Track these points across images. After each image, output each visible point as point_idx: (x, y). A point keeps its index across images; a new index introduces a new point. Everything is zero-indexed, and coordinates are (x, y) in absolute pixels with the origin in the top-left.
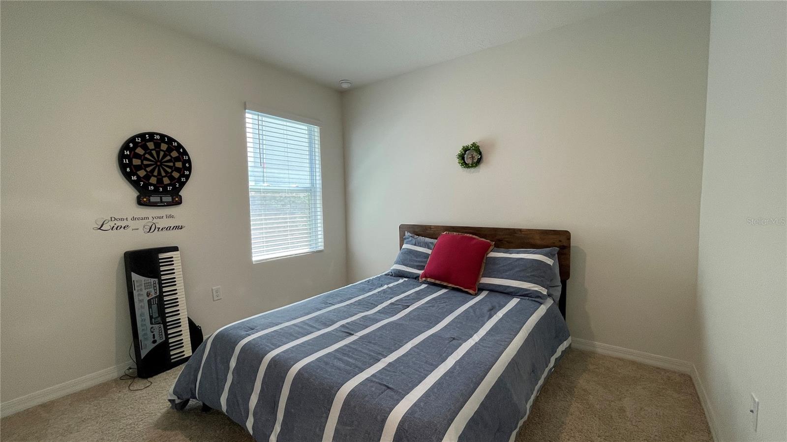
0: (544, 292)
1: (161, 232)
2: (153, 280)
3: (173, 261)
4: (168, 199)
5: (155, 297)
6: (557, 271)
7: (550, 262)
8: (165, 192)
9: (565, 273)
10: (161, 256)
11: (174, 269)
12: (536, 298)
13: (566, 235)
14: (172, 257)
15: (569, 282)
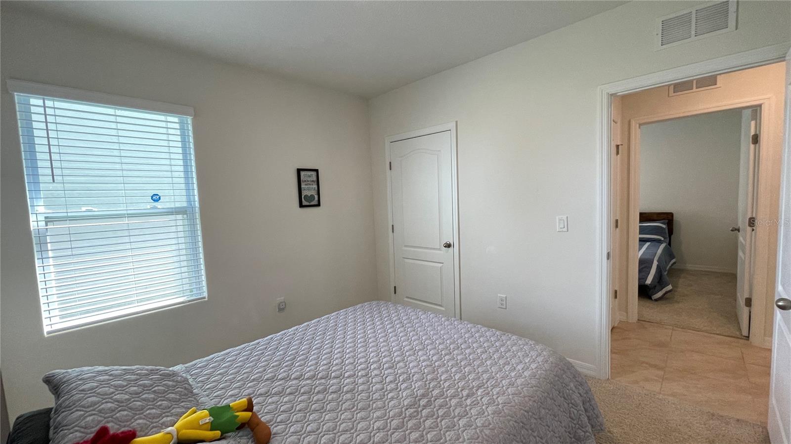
0: (663, 239)
6: (667, 231)
7: (664, 226)
9: (671, 231)
12: (659, 241)
13: (671, 215)
15: (672, 236)
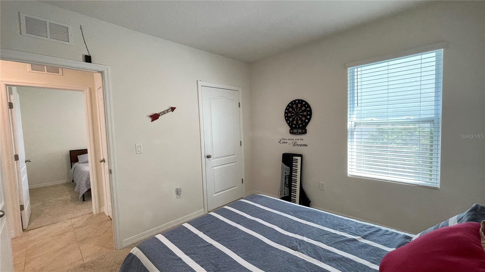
1: (298, 147)
2: (288, 167)
3: (297, 161)
4: (300, 131)
5: (288, 175)
8: (299, 128)
10: (295, 158)
11: (297, 165)
14: (297, 159)
